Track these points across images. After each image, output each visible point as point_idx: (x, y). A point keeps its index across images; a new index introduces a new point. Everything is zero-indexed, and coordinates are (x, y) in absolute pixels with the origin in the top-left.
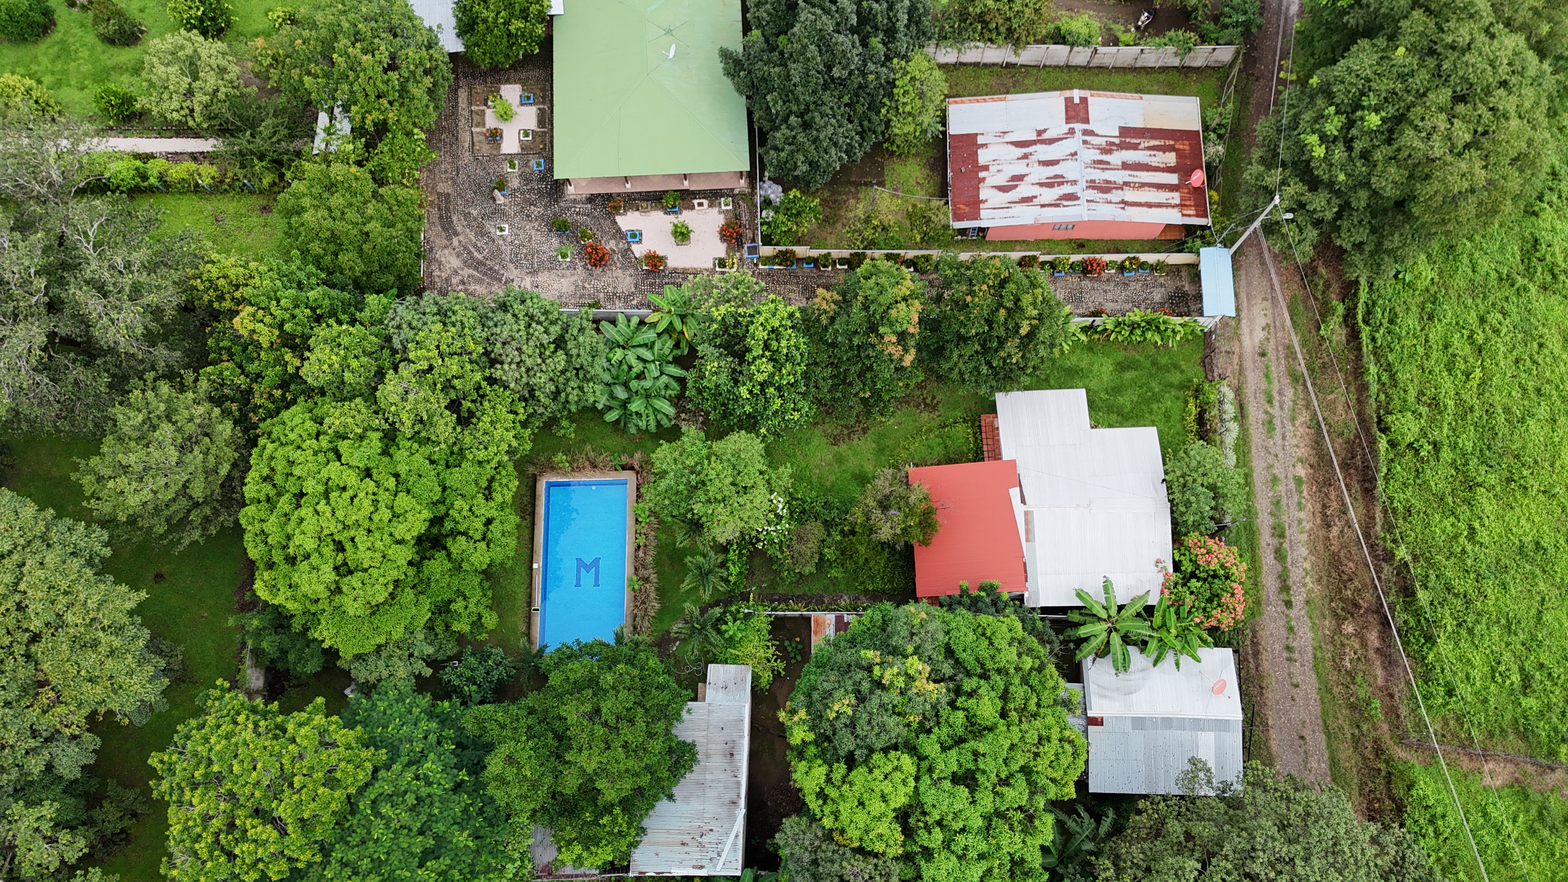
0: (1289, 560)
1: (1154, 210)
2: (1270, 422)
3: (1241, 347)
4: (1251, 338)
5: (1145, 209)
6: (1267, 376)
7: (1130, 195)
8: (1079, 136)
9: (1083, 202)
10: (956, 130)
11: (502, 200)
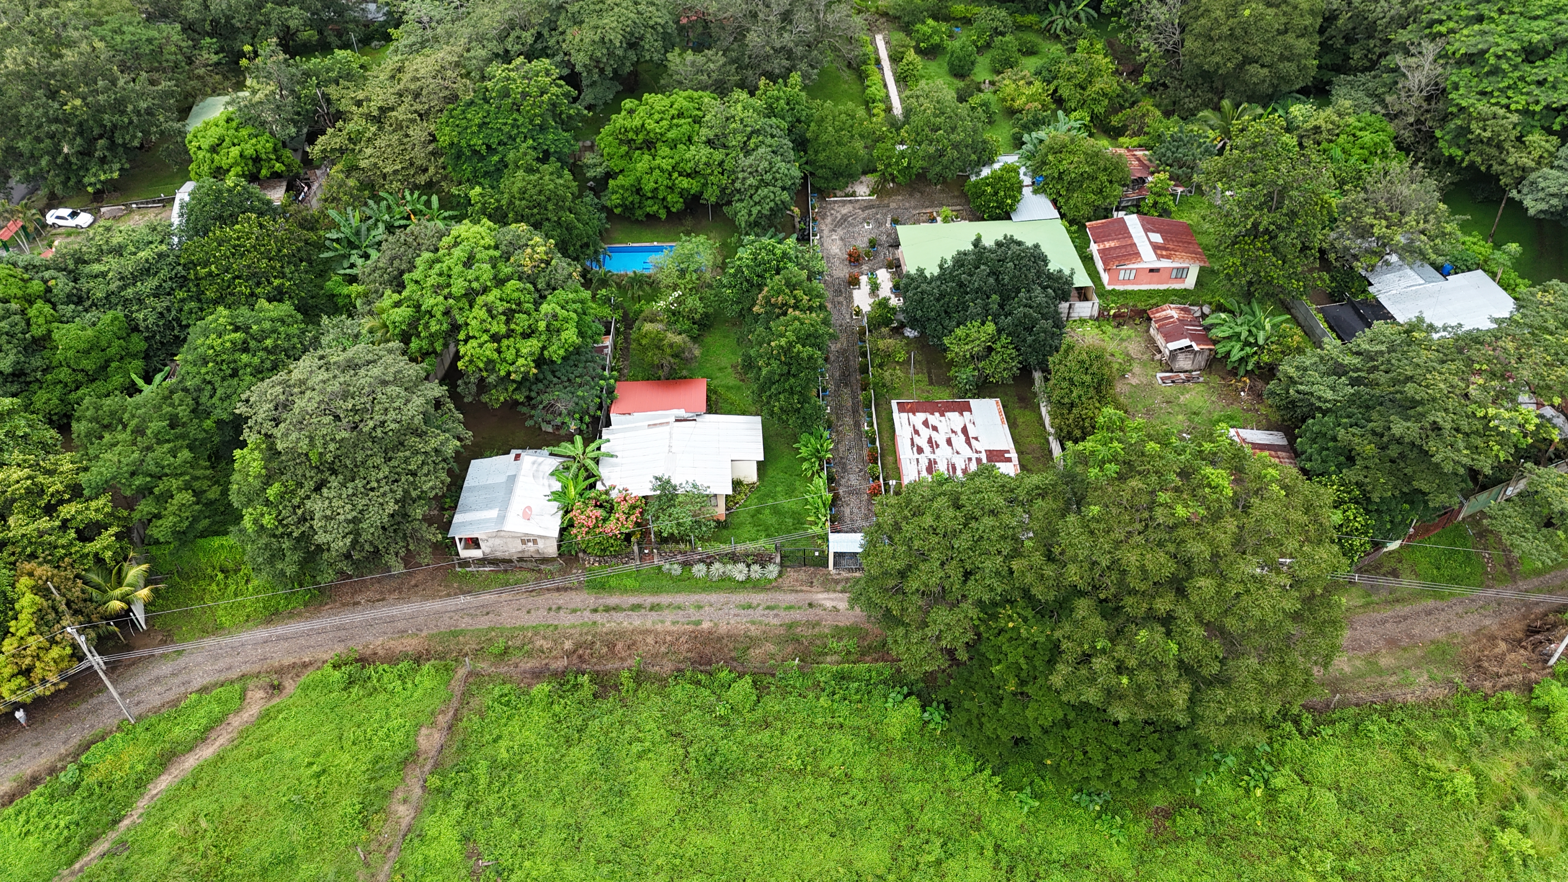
0: (630, 613)
2: (750, 607)
3: (817, 593)
4: (825, 599)
6: (790, 608)
8: (974, 456)
9: (916, 456)
10: (973, 403)
11: (888, 225)
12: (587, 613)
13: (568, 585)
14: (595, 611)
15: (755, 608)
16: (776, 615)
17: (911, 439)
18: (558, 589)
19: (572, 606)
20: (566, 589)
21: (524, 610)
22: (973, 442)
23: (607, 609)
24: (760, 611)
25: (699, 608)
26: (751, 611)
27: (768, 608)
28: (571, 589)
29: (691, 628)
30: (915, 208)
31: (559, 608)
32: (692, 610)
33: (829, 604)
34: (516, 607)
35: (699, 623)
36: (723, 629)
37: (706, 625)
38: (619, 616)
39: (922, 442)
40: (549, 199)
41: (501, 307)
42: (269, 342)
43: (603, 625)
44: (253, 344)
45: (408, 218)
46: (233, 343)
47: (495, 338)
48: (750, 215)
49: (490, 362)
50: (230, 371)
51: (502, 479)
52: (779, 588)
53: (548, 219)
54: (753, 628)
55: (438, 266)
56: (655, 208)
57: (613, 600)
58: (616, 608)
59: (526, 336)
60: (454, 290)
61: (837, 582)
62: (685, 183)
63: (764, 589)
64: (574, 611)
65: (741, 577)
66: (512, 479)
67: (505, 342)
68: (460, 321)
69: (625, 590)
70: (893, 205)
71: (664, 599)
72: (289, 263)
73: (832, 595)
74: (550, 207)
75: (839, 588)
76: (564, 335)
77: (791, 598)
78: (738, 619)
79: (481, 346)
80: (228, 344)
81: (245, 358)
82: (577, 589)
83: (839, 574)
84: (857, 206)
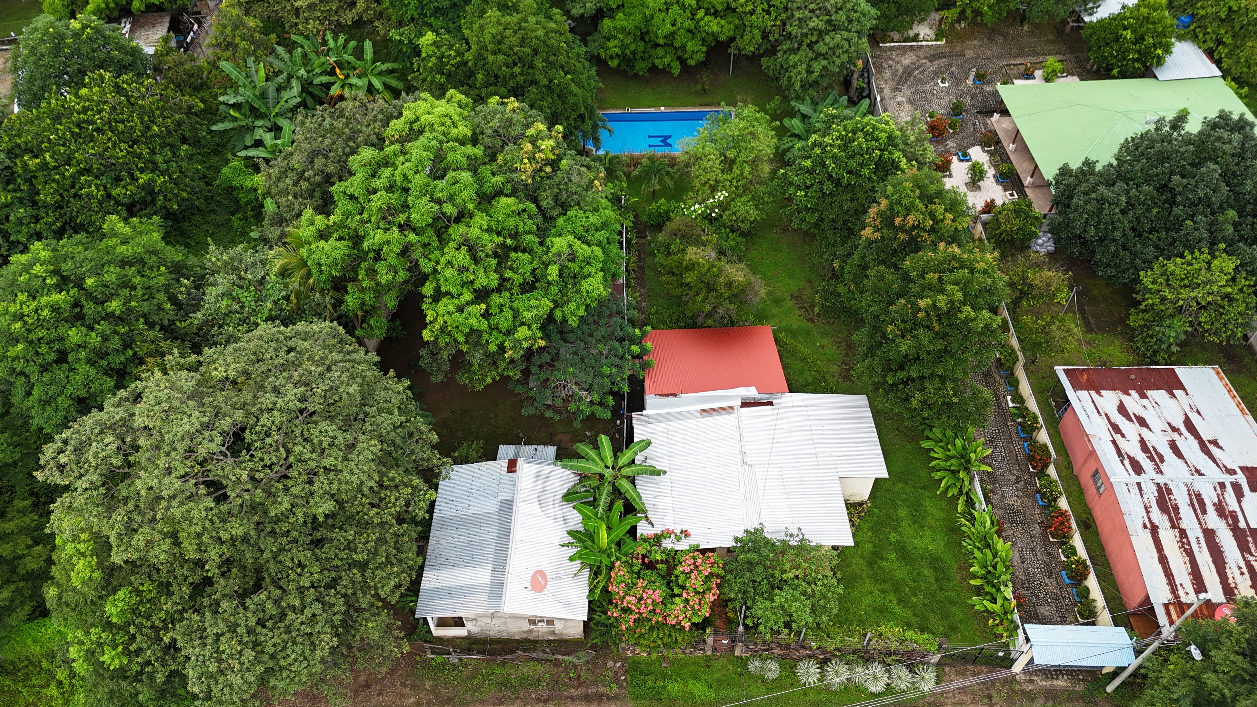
1: (1159, 567)
5: (1156, 556)
7: (1168, 537)
8: (1228, 479)
9: (1135, 478)
10: (1181, 371)
11: (970, 82)
13: (602, 689)
17: (1114, 442)
18: (587, 698)
20: (600, 699)
22: (1212, 448)
28: (609, 698)
30: (1000, 57)
39: (1132, 448)
40: (536, 52)
41: (490, 242)
42: (115, 306)
44: (89, 308)
45: (332, 73)
46: (55, 309)
47: (482, 295)
48: (810, 72)
49: (473, 334)
50: (52, 356)
51: (491, 506)
53: (534, 82)
55: (386, 172)
56: (667, 60)
59: (528, 287)
60: (415, 217)
61: (1031, 697)
62: (713, 25)
65: (878, 687)
66: (507, 507)
67: (496, 299)
68: (426, 267)
70: (969, 54)
72: (163, 146)
74: (539, 63)
76: (585, 285)
79: (460, 309)
80: (45, 313)
81: (74, 335)
82: (616, 698)
83: (1031, 681)
84: (921, 54)
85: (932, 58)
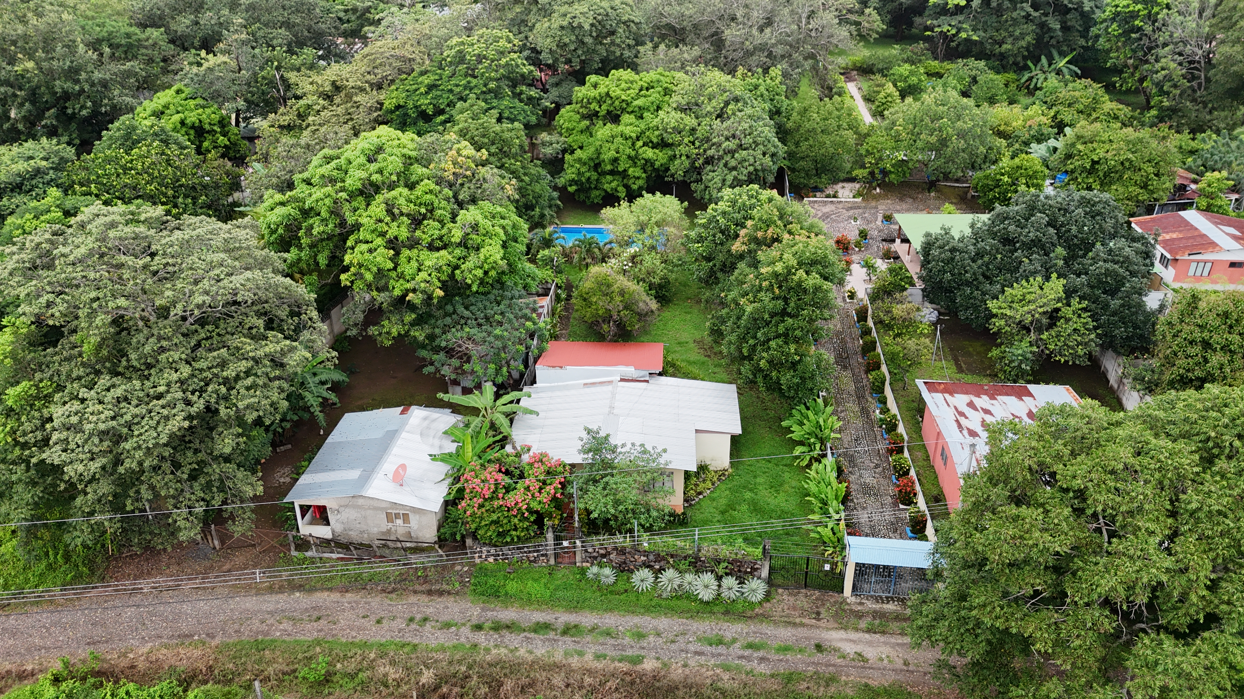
0: (532, 635)
2: (720, 642)
3: (828, 629)
4: (842, 640)
9: (970, 441)
10: (1031, 387)
12: (466, 631)
13: (445, 587)
14: (479, 627)
15: (728, 645)
16: (762, 659)
17: (957, 421)
18: (430, 593)
19: (445, 618)
20: (441, 593)
21: (373, 618)
23: (497, 627)
24: (737, 649)
25: (640, 636)
26: (721, 649)
27: (750, 646)
28: (449, 593)
29: (624, 667)
31: (425, 620)
32: (627, 640)
33: (850, 649)
34: (361, 612)
35: (638, 660)
36: (677, 673)
37: (649, 665)
38: (513, 640)
39: (973, 424)
41: (406, 208)
43: (487, 650)
51: (379, 435)
52: (765, 617)
54: (726, 677)
57: (508, 615)
58: (510, 627)
59: (434, 247)
61: (860, 615)
63: (742, 616)
64: (447, 625)
65: (707, 595)
66: (391, 435)
69: (528, 601)
70: (882, 207)
71: (587, 619)
73: (853, 635)
75: (863, 624)
76: (484, 253)
77: (785, 634)
78: (702, 659)
82: (457, 593)
83: (861, 604)
84: (840, 206)
85: (849, 209)
